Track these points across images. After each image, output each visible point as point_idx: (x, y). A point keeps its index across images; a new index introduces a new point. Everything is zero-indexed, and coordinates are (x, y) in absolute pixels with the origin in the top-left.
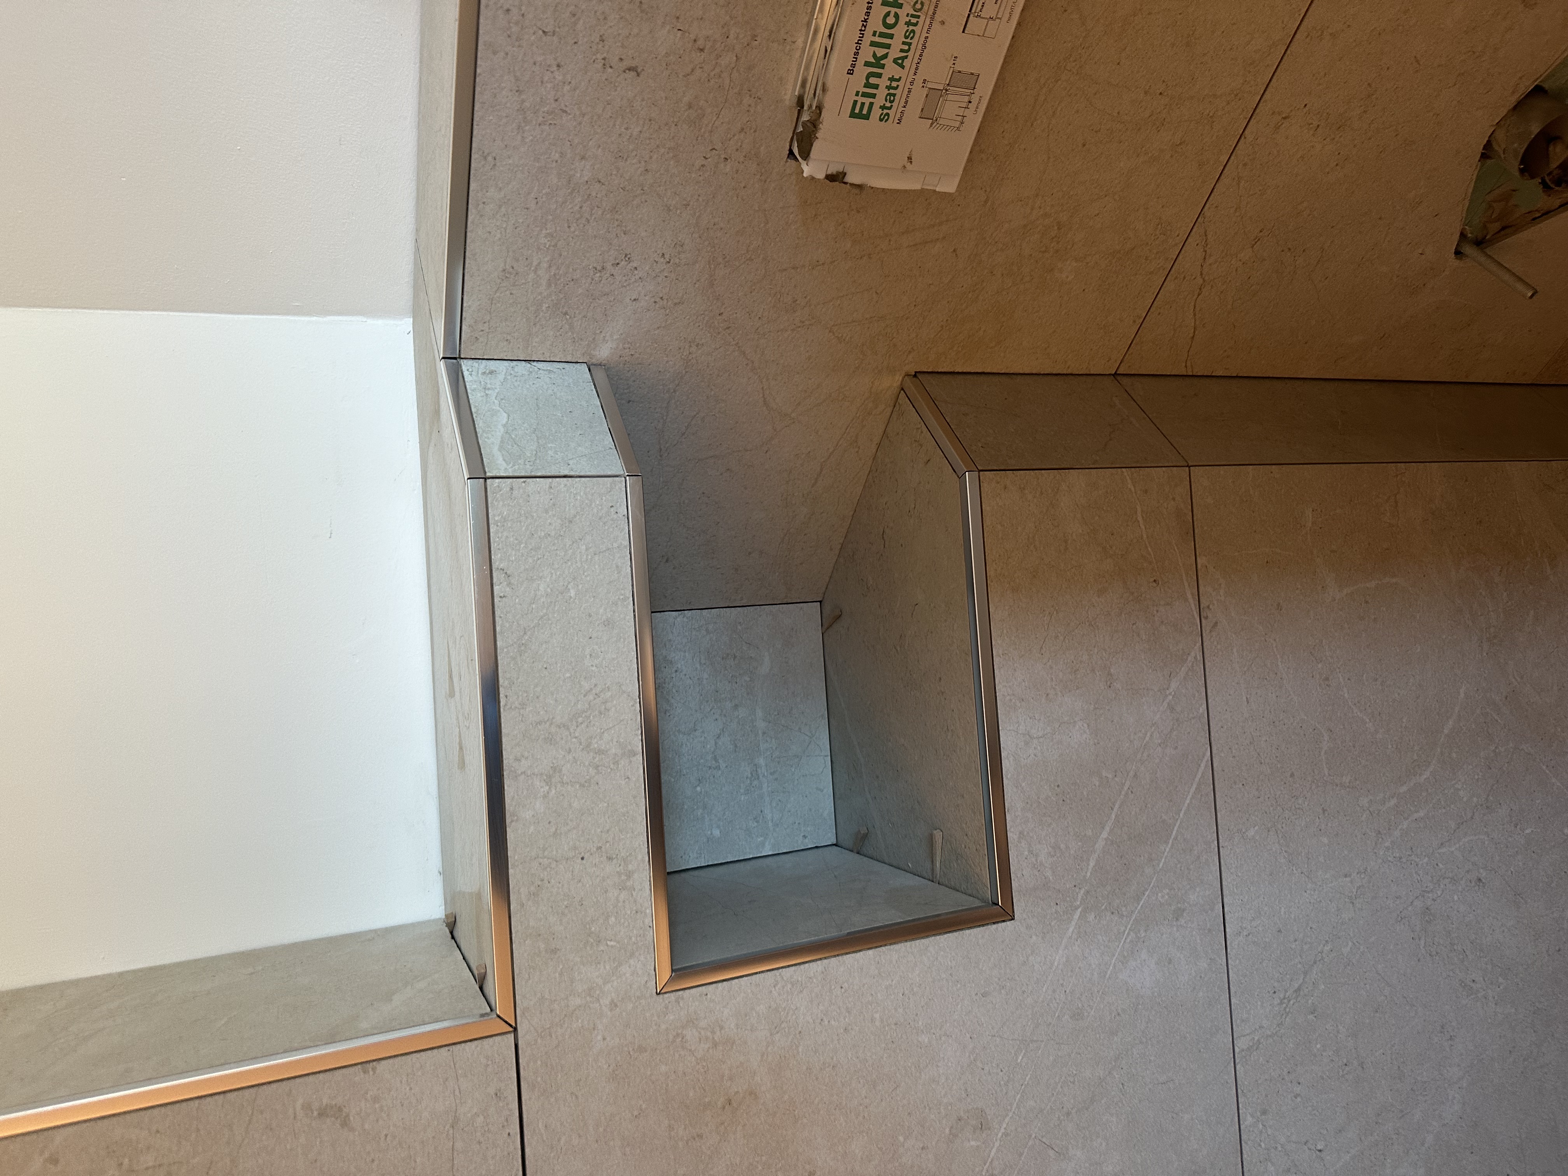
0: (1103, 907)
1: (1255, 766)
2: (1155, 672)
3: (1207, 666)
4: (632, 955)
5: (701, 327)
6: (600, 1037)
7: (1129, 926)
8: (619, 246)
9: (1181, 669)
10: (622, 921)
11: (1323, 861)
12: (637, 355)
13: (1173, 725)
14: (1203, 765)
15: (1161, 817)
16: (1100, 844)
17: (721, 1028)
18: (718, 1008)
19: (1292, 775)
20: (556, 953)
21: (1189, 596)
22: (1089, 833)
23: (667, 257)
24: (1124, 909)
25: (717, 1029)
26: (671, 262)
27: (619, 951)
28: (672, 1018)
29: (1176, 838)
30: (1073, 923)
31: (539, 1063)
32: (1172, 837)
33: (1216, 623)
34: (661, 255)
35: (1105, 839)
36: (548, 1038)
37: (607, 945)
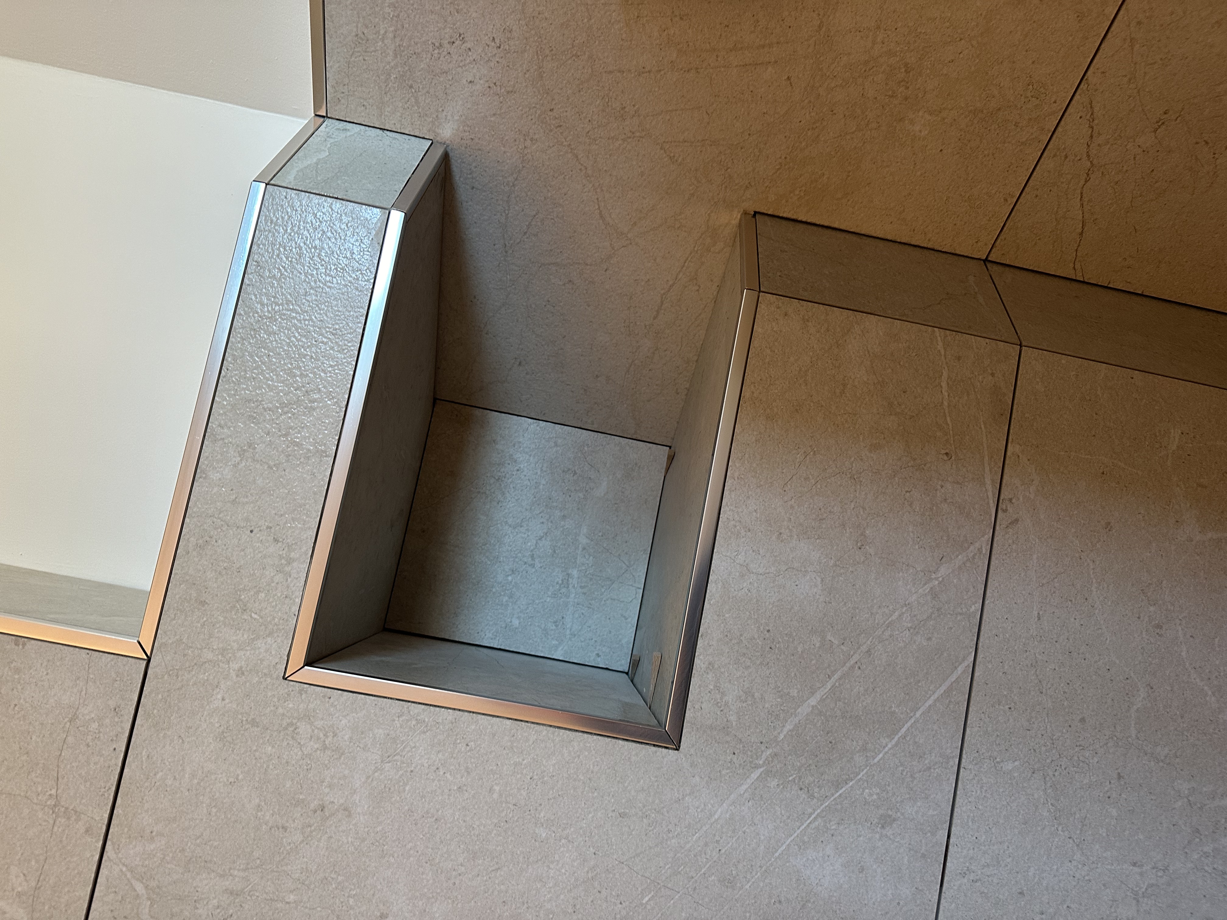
0: (790, 778)
1: (1032, 693)
2: (922, 549)
3: (992, 563)
4: (270, 634)
5: (533, 121)
6: (219, 696)
7: (819, 811)
8: (454, 24)
9: (957, 556)
10: (271, 600)
11: (1104, 834)
12: (476, 140)
13: (932, 613)
14: (960, 670)
15: (891, 707)
16: (804, 710)
17: (335, 735)
18: (337, 715)
19: (1083, 720)
20: (203, 606)
21: (988, 482)
22: (794, 692)
23: (497, 41)
24: (816, 790)
25: (331, 734)
26: (502, 47)
27: (261, 626)
28: (291, 706)
29: (904, 737)
30: (749, 781)
31: (160, 696)
32: (900, 734)
33: (1017, 520)
34: (491, 38)
35: (813, 706)
36: (175, 678)
37: (251, 616)
